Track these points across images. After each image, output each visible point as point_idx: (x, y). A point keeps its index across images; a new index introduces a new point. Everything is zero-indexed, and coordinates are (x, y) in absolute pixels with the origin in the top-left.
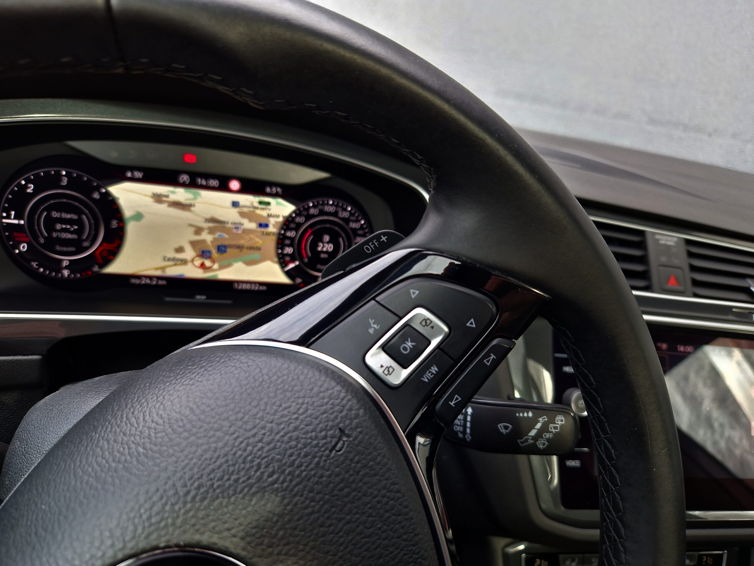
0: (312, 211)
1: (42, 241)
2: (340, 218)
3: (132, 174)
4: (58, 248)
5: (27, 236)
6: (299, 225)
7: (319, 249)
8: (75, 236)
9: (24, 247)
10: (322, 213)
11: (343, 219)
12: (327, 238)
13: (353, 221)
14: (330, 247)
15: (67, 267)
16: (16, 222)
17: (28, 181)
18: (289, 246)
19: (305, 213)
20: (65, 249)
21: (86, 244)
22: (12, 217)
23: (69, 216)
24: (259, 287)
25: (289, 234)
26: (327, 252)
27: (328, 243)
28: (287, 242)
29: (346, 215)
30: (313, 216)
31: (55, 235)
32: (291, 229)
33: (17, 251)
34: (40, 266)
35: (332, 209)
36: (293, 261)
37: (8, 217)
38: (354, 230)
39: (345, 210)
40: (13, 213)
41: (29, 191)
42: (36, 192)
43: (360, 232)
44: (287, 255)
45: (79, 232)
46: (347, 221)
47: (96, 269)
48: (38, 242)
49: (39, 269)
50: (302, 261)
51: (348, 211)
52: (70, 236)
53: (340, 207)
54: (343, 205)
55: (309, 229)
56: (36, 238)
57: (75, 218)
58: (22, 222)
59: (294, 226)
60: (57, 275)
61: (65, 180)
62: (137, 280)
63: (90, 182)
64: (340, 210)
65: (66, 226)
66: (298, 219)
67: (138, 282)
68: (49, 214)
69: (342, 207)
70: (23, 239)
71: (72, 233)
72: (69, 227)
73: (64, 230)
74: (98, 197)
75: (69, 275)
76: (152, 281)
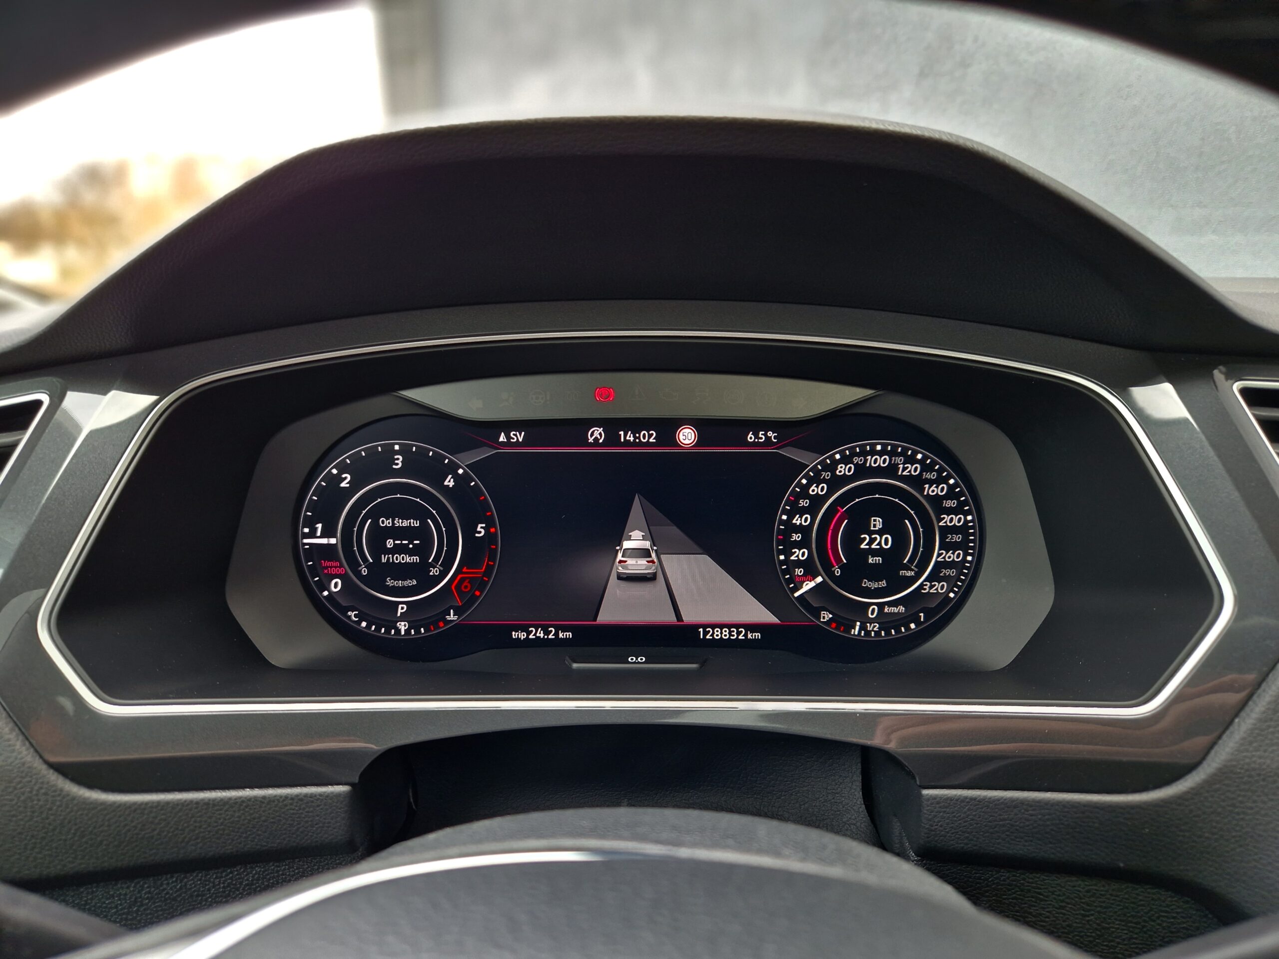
0: (841, 470)
1: (364, 572)
2: (902, 479)
3: (508, 437)
4: (390, 582)
5: (341, 566)
6: (818, 501)
7: (863, 546)
8: (416, 559)
9: (336, 585)
10: (862, 471)
11: (908, 479)
12: (877, 523)
13: (931, 482)
14: (886, 542)
15: (403, 617)
16: (324, 541)
17: (343, 469)
18: (799, 545)
19: (827, 475)
20: (400, 583)
21: (434, 572)
22: (319, 534)
23: (405, 523)
24: (746, 635)
25: (797, 521)
26: (879, 552)
27: (881, 532)
28: (796, 537)
29: (913, 470)
30: (845, 480)
31: (384, 560)
32: (802, 512)
33: (326, 593)
34: (361, 617)
35: (882, 461)
36: (811, 574)
37: (312, 535)
38: (936, 500)
39: (912, 460)
40: (319, 526)
42: (355, 486)
43: (950, 504)
44: (799, 563)
45: (423, 551)
46: (917, 482)
47: (452, 617)
48: (358, 574)
49: (359, 623)
50: (830, 573)
51: (918, 461)
52: (408, 559)
53: (899, 455)
54: (905, 450)
55: (839, 508)
56: (354, 565)
57: (416, 525)
58: (333, 541)
59: (806, 503)
60: (388, 632)
61: (399, 460)
62: (521, 632)
63: (439, 458)
64: (899, 460)
65: (401, 542)
66: (813, 488)
67: (522, 636)
68: (375, 524)
69: (903, 453)
70: (334, 571)
71: (411, 553)
72: (406, 542)
73: (398, 549)
74: (451, 484)
75: (408, 632)
76: (547, 633)
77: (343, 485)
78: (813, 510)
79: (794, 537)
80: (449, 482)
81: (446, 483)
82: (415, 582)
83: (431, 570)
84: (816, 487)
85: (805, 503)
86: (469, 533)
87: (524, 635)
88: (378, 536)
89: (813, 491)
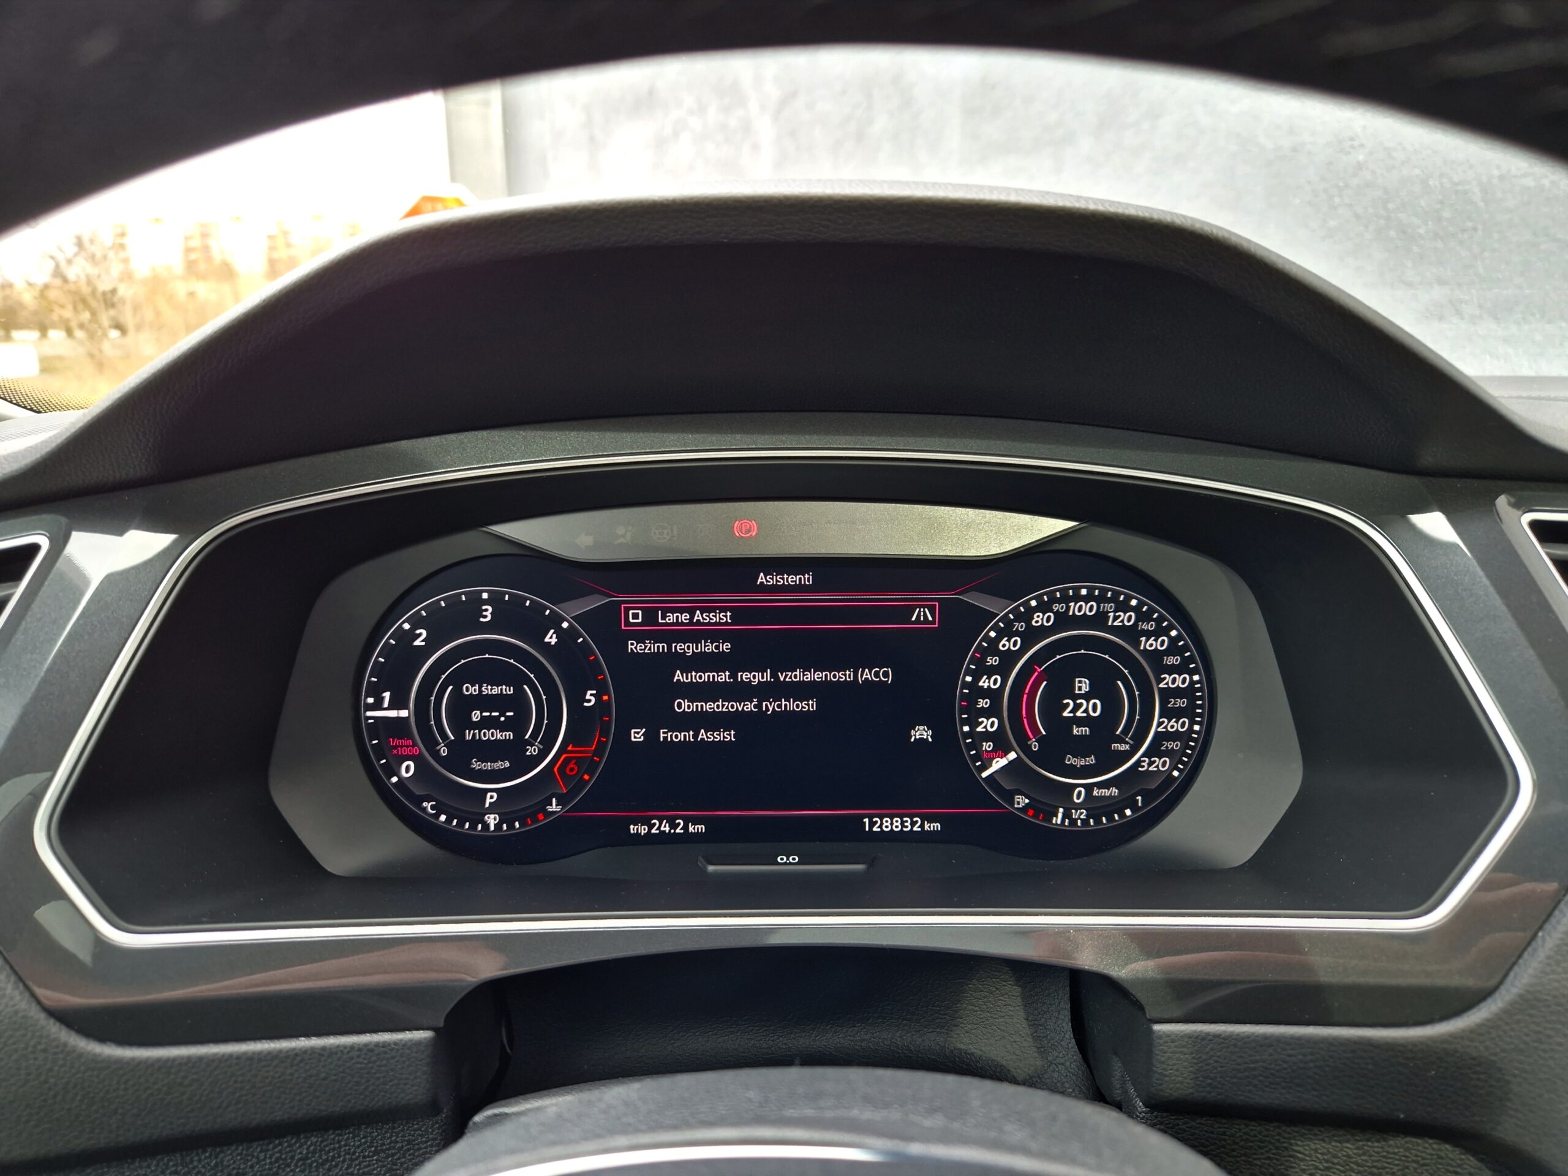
0: (1038, 619)
1: (444, 751)
2: (1114, 630)
4: (476, 765)
5: (415, 745)
6: (1009, 658)
7: (1066, 714)
8: (509, 735)
9: (407, 769)
10: (1064, 621)
11: (1120, 631)
12: (1083, 685)
13: (1148, 634)
14: (1094, 708)
15: (493, 808)
16: (393, 714)
17: (416, 622)
18: (987, 713)
19: (1020, 626)
20: (489, 766)
21: (532, 751)
22: (386, 705)
23: (496, 691)
24: (922, 826)
25: (984, 683)
26: (1087, 721)
27: (1087, 697)
28: (983, 703)
29: (1126, 619)
30: (1044, 632)
31: (468, 736)
32: (990, 671)
33: (395, 779)
34: (439, 809)
35: (1087, 609)
36: (1002, 749)
37: (378, 706)
38: (1155, 657)
39: (1124, 607)
40: (387, 695)
41: (418, 642)
42: (432, 644)
43: (1172, 661)
44: (987, 736)
45: (517, 725)
46: (1132, 634)
47: (554, 807)
48: (436, 755)
49: (437, 816)
50: (1025, 748)
51: (1132, 609)
52: (499, 735)
53: (1109, 601)
54: (1116, 594)
55: (1036, 667)
56: (431, 745)
57: (509, 693)
58: (404, 713)
59: (996, 661)
60: (473, 827)
61: (488, 612)
62: (641, 826)
63: (538, 608)
64: (1109, 607)
65: (491, 713)
66: (1003, 642)
67: (643, 830)
68: (457, 691)
69: (1114, 599)
70: (406, 751)
71: (503, 728)
72: (496, 714)
73: (486, 723)
74: (554, 641)
75: (498, 826)
76: (674, 826)
77: (418, 643)
78: (1003, 670)
79: (981, 703)
80: (551, 638)
81: (547, 640)
82: (507, 764)
83: (528, 749)
84: (1007, 641)
85: (993, 661)
86: (576, 701)
87: (644, 829)
88: (461, 707)
89: (1004, 646)
